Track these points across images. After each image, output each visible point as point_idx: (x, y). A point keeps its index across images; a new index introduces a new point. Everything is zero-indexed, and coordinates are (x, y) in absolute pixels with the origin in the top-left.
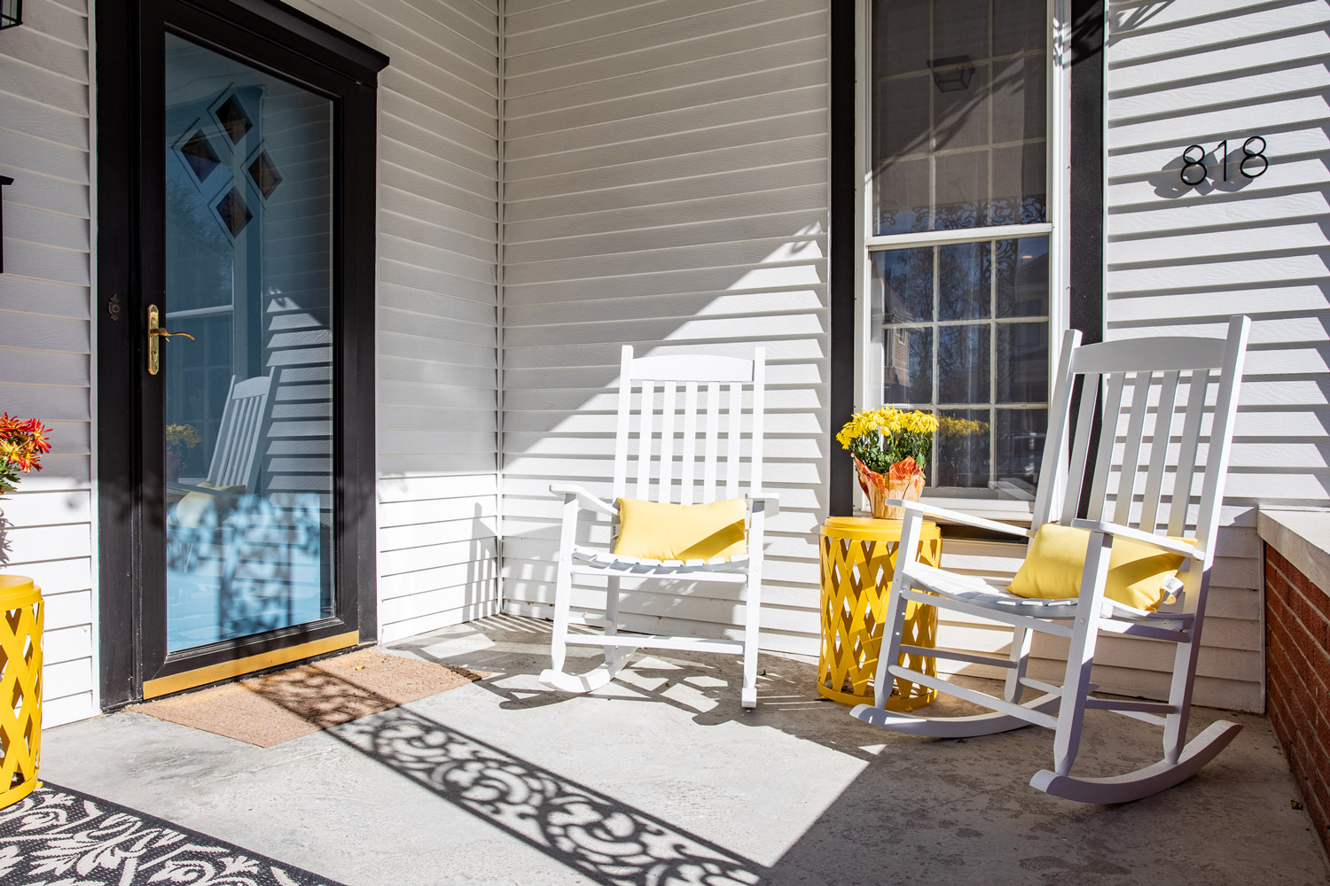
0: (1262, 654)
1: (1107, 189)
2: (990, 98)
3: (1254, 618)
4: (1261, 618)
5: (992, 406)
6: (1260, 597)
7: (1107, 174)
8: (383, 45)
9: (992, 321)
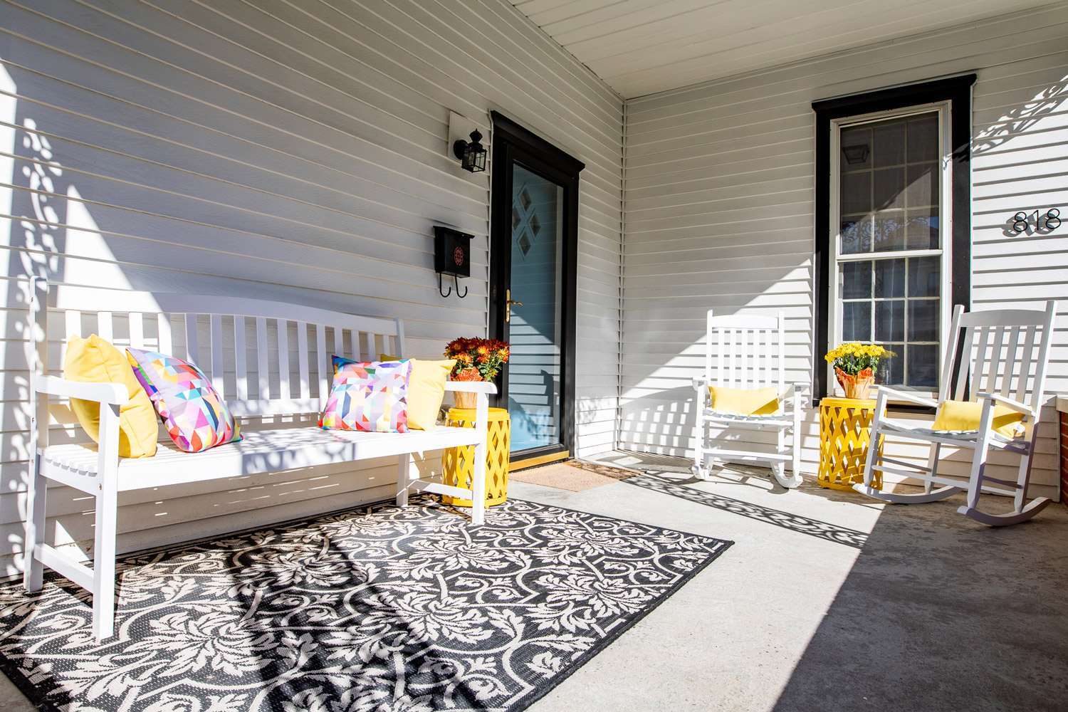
0: (1059, 472)
1: (972, 232)
2: (906, 190)
3: (1054, 453)
4: (1058, 453)
5: (905, 343)
6: (1058, 442)
7: (972, 225)
8: (582, 158)
9: (906, 299)
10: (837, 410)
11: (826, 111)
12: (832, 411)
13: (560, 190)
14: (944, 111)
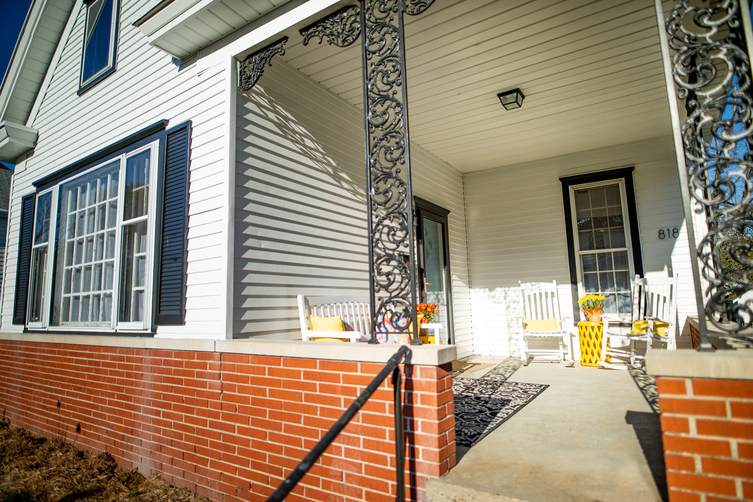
7: (640, 236)
8: (448, 208)
9: (614, 271)
10: (586, 327)
11: (566, 182)
12: (584, 328)
13: (440, 225)
14: (621, 182)
